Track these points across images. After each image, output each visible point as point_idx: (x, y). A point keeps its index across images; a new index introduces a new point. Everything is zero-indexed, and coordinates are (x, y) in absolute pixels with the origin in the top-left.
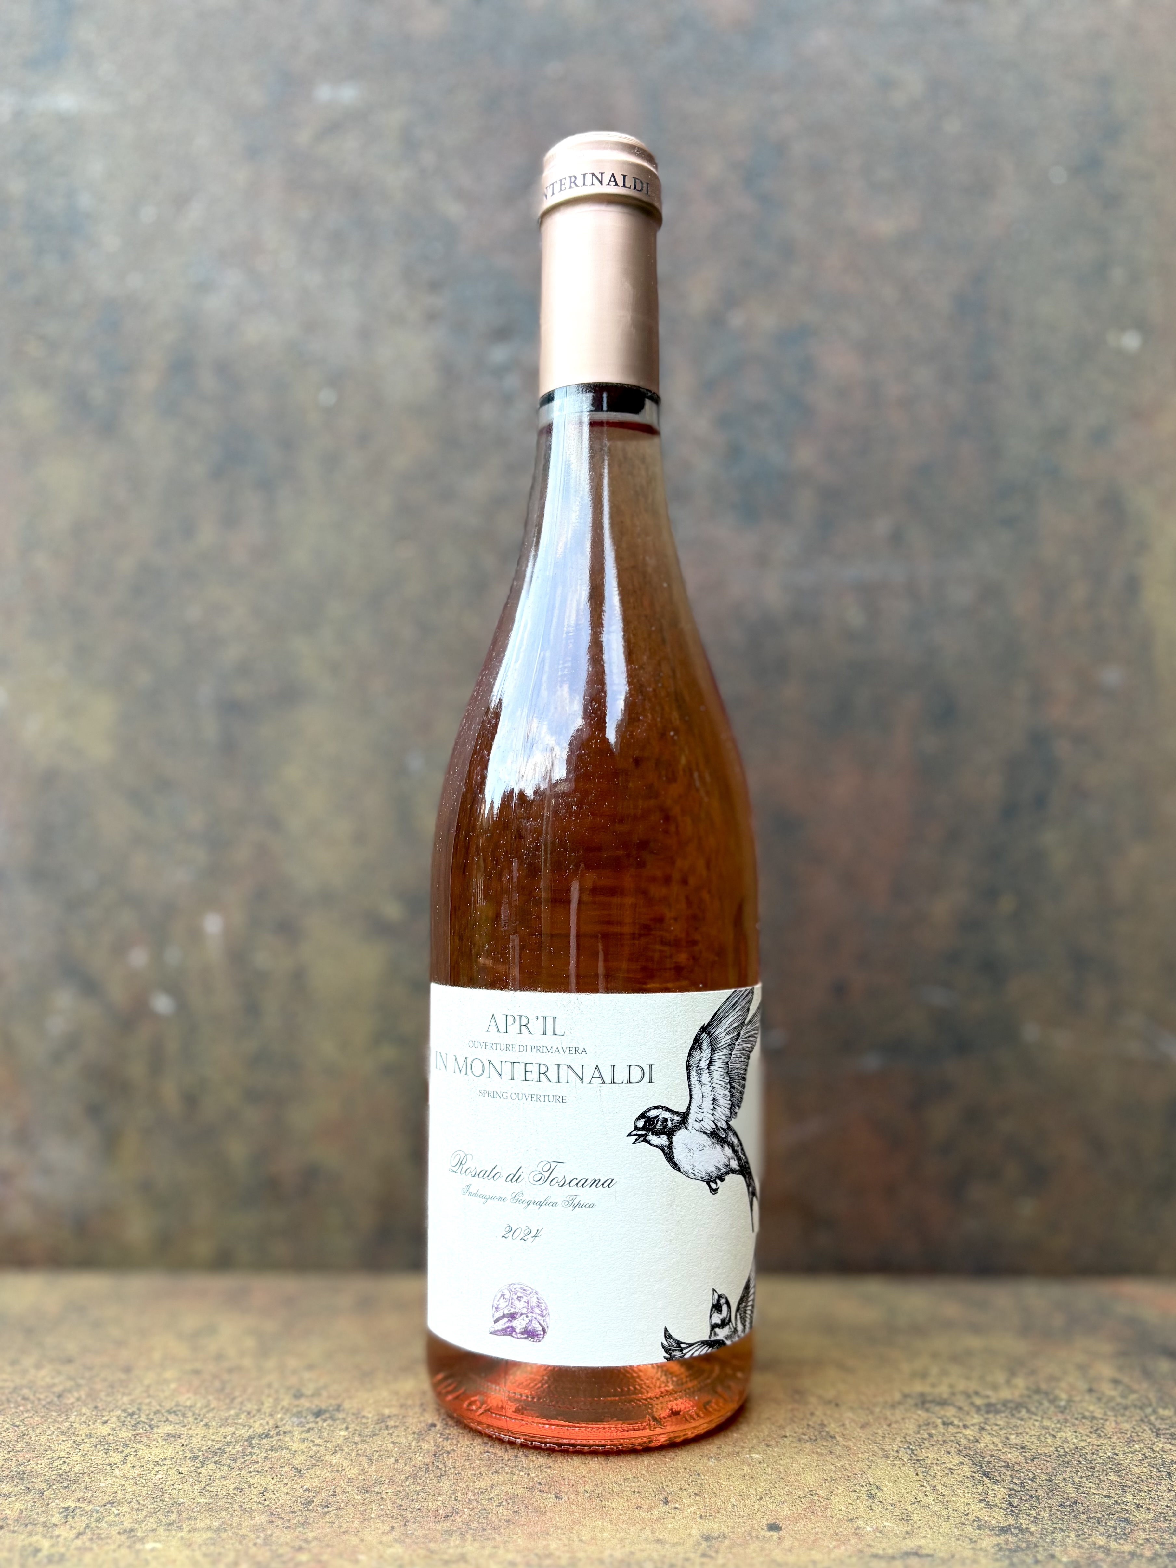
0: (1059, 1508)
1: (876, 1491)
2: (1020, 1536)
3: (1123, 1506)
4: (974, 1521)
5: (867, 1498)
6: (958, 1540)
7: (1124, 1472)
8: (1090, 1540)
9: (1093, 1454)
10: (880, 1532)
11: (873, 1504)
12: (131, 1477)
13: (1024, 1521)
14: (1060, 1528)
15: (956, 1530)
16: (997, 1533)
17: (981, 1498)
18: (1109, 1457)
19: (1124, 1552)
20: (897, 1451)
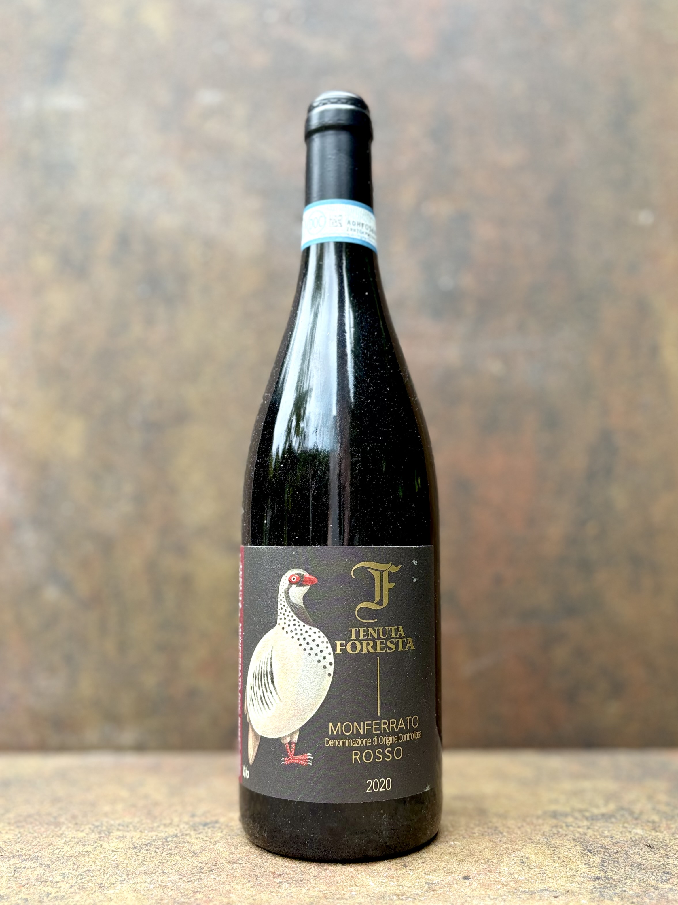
0: (631, 867)
1: (526, 860)
2: (607, 881)
3: (667, 866)
4: (581, 874)
5: (520, 863)
6: (571, 883)
7: (669, 849)
8: (647, 883)
9: (652, 840)
10: (527, 880)
11: (524, 867)
12: (99, 858)
13: (610, 874)
14: (630, 878)
15: (570, 879)
16: (594, 880)
17: (586, 863)
18: (661, 842)
19: (665, 888)
20: (539, 840)
